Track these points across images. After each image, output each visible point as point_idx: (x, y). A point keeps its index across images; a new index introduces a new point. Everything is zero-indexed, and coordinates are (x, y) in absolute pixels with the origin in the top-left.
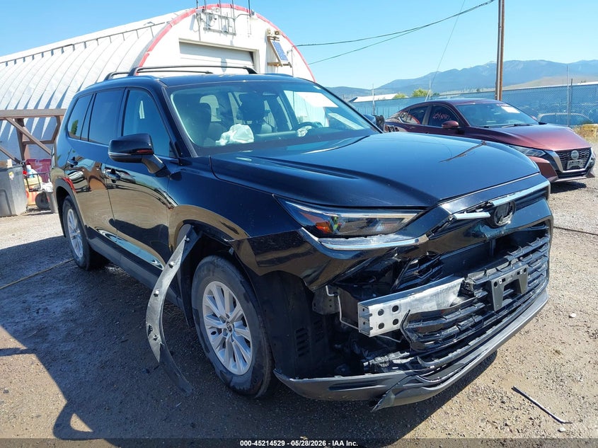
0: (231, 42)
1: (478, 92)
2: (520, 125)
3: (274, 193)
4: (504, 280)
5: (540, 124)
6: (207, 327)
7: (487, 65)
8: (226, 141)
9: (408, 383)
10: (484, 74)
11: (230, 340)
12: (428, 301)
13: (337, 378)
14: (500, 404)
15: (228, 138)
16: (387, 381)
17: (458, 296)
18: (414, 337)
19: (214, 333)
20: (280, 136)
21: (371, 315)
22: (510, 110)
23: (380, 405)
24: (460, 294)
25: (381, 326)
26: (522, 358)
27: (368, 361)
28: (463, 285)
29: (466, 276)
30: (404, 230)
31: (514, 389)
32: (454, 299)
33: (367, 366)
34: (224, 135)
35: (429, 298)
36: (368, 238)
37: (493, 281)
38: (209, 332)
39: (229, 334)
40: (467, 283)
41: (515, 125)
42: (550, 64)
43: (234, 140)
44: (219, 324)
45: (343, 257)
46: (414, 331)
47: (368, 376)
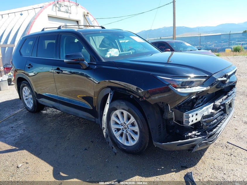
0: (69, 16)
1: (161, 39)
2: (192, 50)
3: (152, 73)
4: (228, 103)
5: (199, 50)
6: (112, 129)
7: (163, 28)
8: (109, 55)
9: (203, 141)
10: (162, 31)
11: (126, 133)
12: (205, 111)
13: (180, 141)
14: (226, 148)
15: (110, 54)
16: (197, 141)
17: (212, 109)
18: (205, 124)
19: (115, 131)
20: (127, 53)
21: (190, 117)
22: (188, 45)
23: (195, 150)
24: (213, 109)
25: (192, 121)
26: (226, 132)
27: (186, 135)
28: (214, 105)
29: (214, 102)
30: (202, 85)
31: (228, 142)
32: (211, 110)
33: (186, 137)
34: (108, 53)
35: (206, 110)
36: (192, 88)
37: (226, 103)
38: (113, 131)
39: (125, 130)
40: (215, 105)
41: (191, 50)
42: (186, 28)
43: (113, 55)
44: (120, 127)
45: (185, 95)
46: (205, 122)
47: (190, 140)
